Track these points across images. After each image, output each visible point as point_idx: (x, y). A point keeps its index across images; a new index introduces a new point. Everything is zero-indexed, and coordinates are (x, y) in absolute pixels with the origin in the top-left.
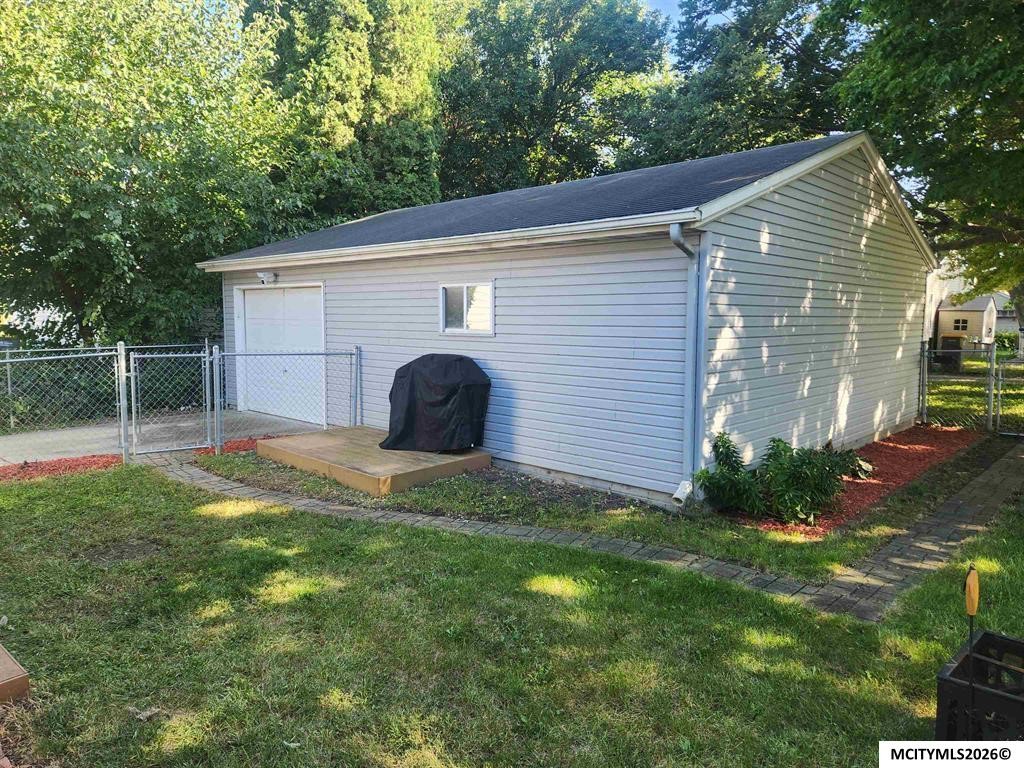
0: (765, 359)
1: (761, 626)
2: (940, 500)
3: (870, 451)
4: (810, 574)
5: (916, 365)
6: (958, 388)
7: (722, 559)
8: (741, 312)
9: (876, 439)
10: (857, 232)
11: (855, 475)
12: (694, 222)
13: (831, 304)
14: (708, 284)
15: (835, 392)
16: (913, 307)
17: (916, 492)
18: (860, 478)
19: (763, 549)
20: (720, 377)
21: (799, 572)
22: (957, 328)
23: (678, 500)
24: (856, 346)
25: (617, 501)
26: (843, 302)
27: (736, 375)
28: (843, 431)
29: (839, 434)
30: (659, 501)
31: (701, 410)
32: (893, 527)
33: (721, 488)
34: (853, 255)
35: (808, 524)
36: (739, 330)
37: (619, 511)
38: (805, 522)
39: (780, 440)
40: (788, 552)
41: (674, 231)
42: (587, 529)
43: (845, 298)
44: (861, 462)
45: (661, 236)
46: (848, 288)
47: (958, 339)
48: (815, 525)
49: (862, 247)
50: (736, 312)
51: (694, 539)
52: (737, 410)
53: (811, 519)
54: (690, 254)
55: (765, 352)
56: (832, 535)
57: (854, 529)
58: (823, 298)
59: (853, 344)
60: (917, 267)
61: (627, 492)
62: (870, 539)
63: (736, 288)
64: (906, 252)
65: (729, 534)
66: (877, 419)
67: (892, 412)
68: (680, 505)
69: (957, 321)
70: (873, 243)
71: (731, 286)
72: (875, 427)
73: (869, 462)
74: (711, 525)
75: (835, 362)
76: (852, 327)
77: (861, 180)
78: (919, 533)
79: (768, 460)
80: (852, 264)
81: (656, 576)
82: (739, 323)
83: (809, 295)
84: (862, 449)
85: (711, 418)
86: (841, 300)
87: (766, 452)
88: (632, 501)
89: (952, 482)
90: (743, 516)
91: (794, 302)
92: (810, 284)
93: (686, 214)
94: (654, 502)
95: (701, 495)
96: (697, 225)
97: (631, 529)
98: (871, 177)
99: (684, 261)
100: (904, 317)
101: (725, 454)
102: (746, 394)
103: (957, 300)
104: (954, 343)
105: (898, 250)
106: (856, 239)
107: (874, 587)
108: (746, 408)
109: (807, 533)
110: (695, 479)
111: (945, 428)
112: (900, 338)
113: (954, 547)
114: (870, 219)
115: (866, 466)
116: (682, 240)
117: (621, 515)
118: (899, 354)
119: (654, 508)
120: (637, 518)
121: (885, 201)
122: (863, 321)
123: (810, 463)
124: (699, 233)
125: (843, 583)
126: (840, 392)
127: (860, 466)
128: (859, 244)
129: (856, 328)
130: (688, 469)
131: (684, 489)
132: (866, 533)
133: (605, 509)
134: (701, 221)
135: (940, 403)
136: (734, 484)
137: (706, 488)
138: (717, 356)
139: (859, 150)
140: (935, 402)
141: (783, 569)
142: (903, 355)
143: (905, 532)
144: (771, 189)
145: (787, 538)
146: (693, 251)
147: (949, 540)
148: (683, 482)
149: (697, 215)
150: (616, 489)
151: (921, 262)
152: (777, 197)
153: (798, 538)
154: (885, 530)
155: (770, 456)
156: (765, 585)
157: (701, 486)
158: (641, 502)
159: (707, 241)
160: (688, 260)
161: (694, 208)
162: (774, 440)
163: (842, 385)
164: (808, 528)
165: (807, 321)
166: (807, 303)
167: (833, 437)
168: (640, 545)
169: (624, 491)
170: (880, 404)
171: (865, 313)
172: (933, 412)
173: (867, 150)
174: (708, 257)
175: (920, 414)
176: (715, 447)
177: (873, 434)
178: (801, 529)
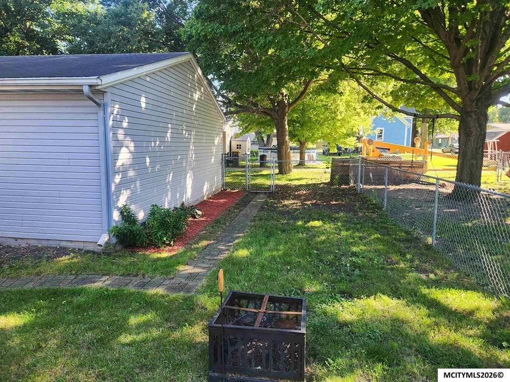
0: (148, 164)
1: (136, 312)
2: (227, 224)
3: (202, 205)
4: (167, 274)
5: (220, 164)
6: (238, 173)
7: (123, 275)
8: (131, 138)
9: (205, 199)
10: (191, 101)
11: (194, 217)
12: (98, 85)
13: (180, 136)
14: (111, 123)
15: (186, 178)
16: (218, 138)
17: (218, 222)
18: (197, 218)
19: (146, 264)
20: (122, 174)
21: (162, 273)
22: (238, 148)
23: (100, 245)
24: (194, 156)
25: (63, 251)
26: (187, 135)
27: (131, 173)
28: (190, 197)
29: (188, 198)
30: (91, 247)
31: (111, 193)
32: (208, 240)
33: (125, 235)
34: (190, 113)
35: (171, 246)
36: (132, 149)
37: (64, 258)
38: (169, 245)
39: (156, 205)
40: (159, 263)
41: (86, 89)
42: (38, 274)
43: (187, 133)
44: (197, 211)
45: (77, 92)
46: (189, 129)
47: (238, 152)
48: (174, 246)
49: (194, 109)
50: (128, 138)
51: (109, 266)
52: (133, 192)
53: (172, 243)
54: (98, 105)
55: (148, 160)
56: (181, 249)
57: (191, 245)
58: (176, 133)
59: (192, 156)
60: (218, 121)
61: (70, 244)
62: (198, 248)
63: (128, 126)
64: (213, 113)
65: (129, 260)
66: (205, 190)
67: (211, 186)
68: (102, 248)
69: (238, 145)
70: (199, 108)
71: (125, 125)
72: (204, 193)
73: (200, 210)
74: (120, 256)
75: (184, 164)
76: (191, 147)
77: (191, 77)
78: (218, 241)
79: (150, 216)
80: (189, 117)
81: (80, 295)
82: (132, 145)
83: (170, 131)
84: (199, 204)
85: (118, 197)
86: (185, 134)
87: (149, 212)
88: (73, 251)
89: (232, 215)
90: (138, 247)
91: (162, 134)
92: (170, 126)
93: (93, 80)
94: (88, 248)
95: (114, 240)
96: (99, 87)
97: (69, 268)
98: (196, 76)
99: (95, 109)
100: (214, 143)
101: (127, 216)
102: (138, 183)
103: (237, 136)
104: (236, 154)
105: (210, 112)
106: (190, 105)
107: (196, 273)
108: (139, 190)
109: (169, 251)
110: (110, 232)
111: (232, 191)
112: (213, 152)
113: (231, 246)
114: (196, 96)
115: (200, 213)
116: (91, 96)
117: (65, 260)
118: (213, 160)
119: (88, 252)
120: (75, 260)
121: (202, 88)
122: (196, 144)
123: (169, 216)
124: (102, 93)
125: (183, 274)
126: (188, 179)
127: (196, 213)
128: (192, 108)
129: (193, 147)
130: (106, 227)
131: (104, 239)
132: (197, 245)
133: (54, 258)
134: (101, 85)
135: (231, 180)
136: (131, 232)
137: (117, 237)
138: (119, 163)
139: (189, 61)
140: (228, 180)
141: (154, 274)
142: (215, 160)
143: (212, 242)
144: (145, 73)
145: (158, 255)
146: (99, 103)
147: (229, 242)
148: (103, 235)
149: (99, 82)
150: (64, 244)
151: (220, 118)
152: (148, 79)
153: (165, 255)
154: (204, 243)
155: (151, 214)
156: (143, 285)
157: (114, 235)
158: (79, 249)
159: (108, 98)
160: (97, 108)
161: (96, 77)
162: (153, 206)
163: (188, 175)
164: (170, 248)
165: (169, 144)
166: (168, 135)
167: (186, 200)
168: (74, 277)
169: (68, 244)
170: (206, 183)
171: (197, 141)
172: (227, 184)
173: (193, 62)
174: (109, 108)
175: (223, 186)
176: (122, 213)
177: (204, 196)
178: (167, 249)
